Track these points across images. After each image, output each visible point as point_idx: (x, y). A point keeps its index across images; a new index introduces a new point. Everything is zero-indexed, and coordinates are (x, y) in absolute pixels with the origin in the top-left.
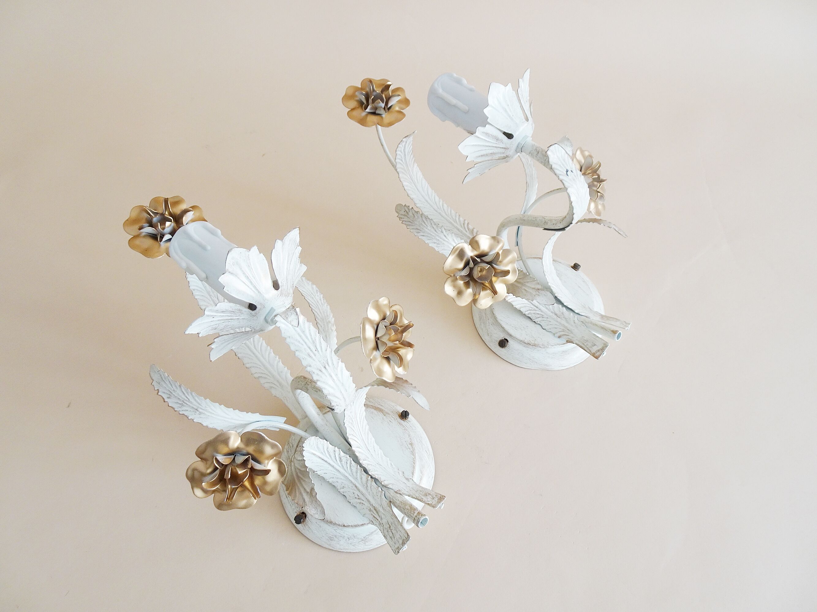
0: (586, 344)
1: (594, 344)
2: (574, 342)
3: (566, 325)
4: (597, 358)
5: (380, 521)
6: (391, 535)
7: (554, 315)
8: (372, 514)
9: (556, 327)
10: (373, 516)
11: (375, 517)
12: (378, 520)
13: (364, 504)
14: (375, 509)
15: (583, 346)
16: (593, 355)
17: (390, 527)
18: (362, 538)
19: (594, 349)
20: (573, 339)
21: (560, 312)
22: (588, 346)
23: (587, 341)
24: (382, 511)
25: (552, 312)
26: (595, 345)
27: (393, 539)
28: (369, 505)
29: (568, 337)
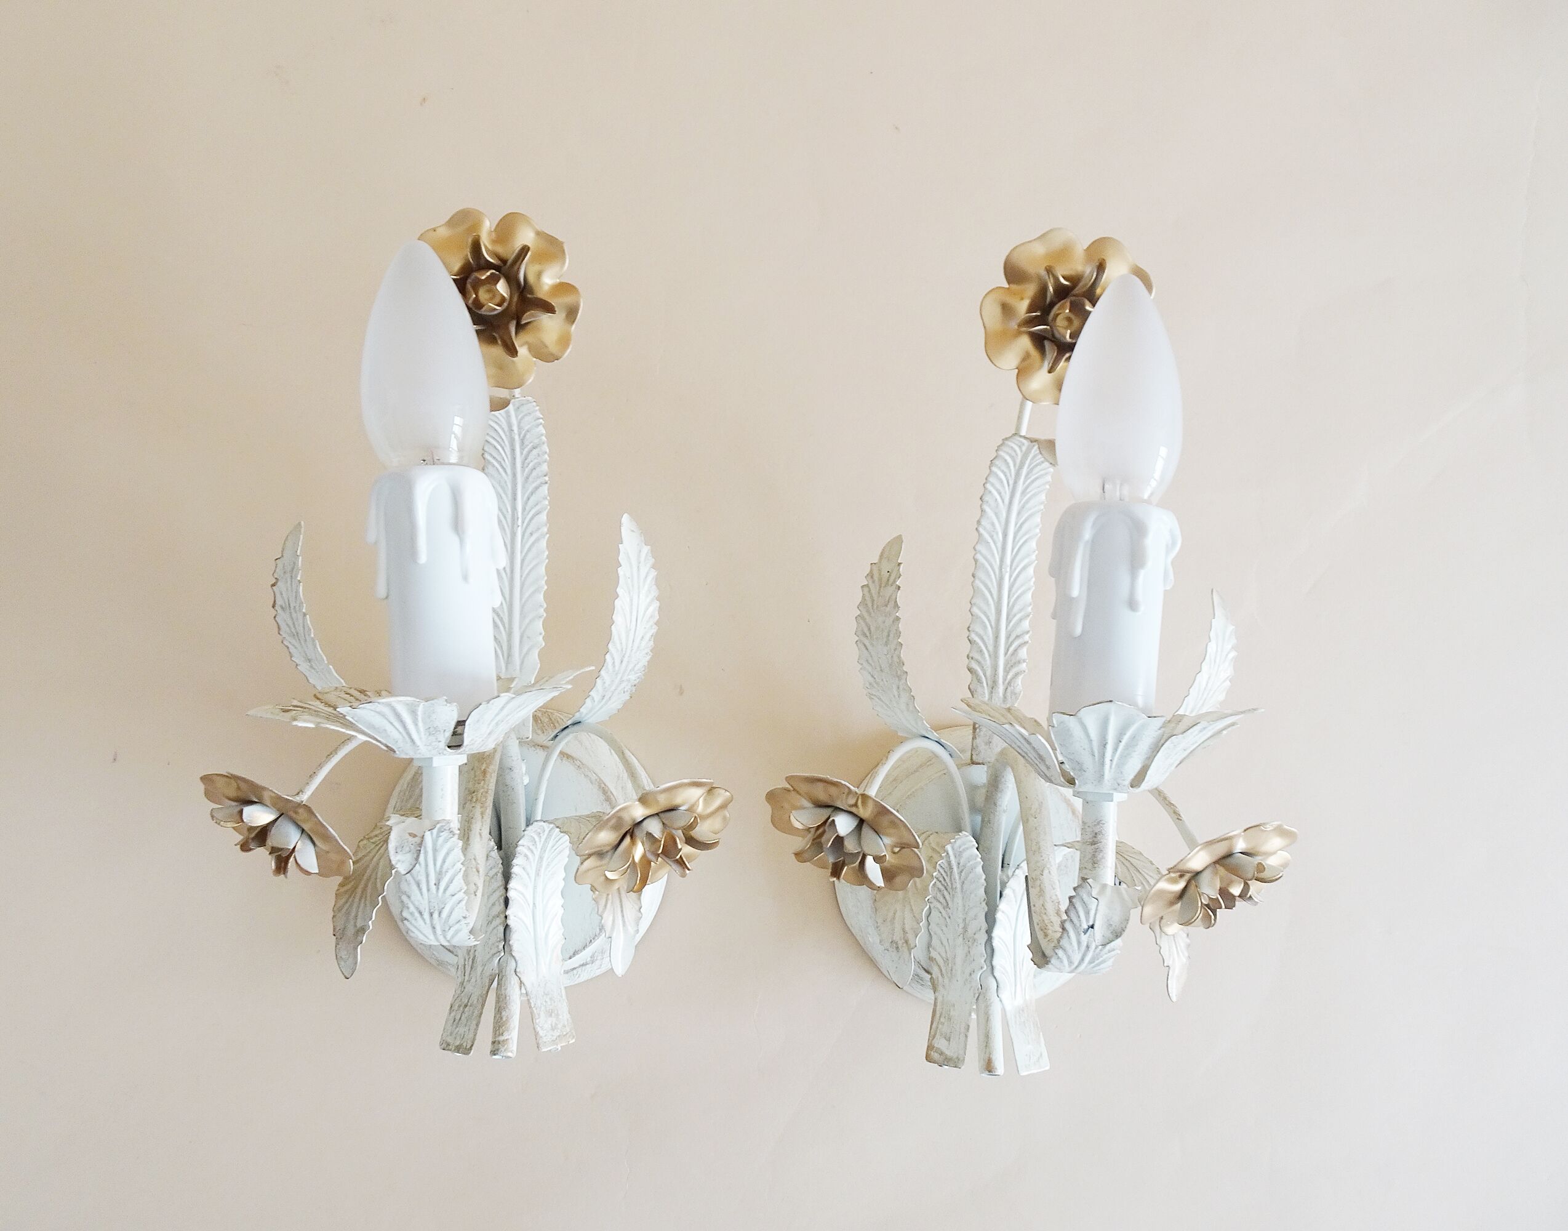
0: (942, 1020)
1: (950, 1038)
2: (937, 994)
3: (959, 960)
4: (928, 1058)
7: (962, 925)
9: (945, 942)
15: (938, 1015)
16: (930, 1047)
19: (940, 1043)
20: (940, 988)
21: (975, 934)
22: (940, 1026)
23: (950, 1019)
25: (964, 920)
26: (949, 1040)
29: (940, 976)
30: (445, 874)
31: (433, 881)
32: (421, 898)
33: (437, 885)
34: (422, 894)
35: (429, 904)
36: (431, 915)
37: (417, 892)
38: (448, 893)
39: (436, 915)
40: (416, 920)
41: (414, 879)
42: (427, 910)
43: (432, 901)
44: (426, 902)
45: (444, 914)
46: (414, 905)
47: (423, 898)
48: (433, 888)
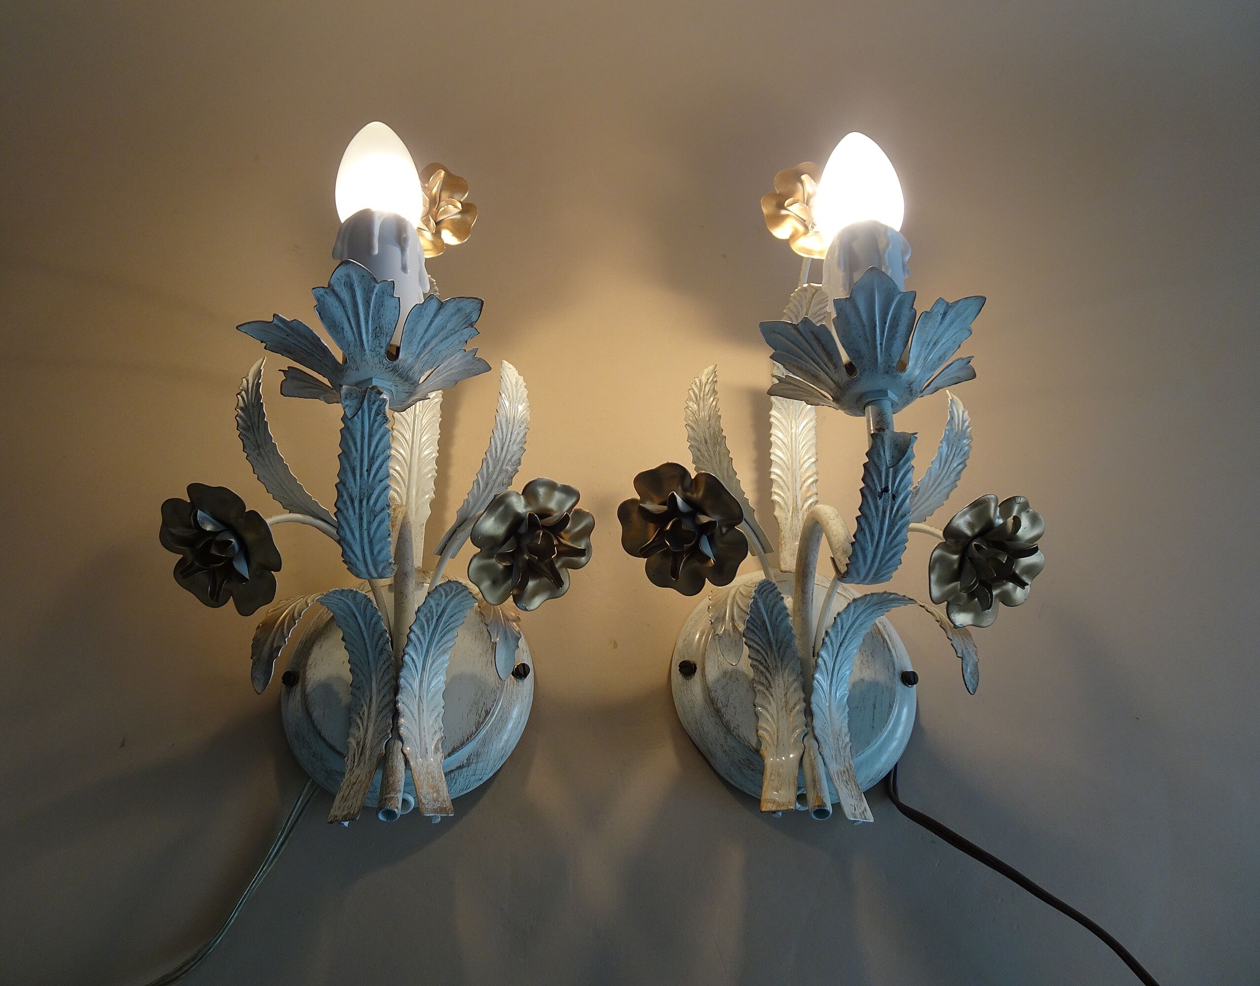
5: (355, 766)
6: (346, 794)
8: (355, 750)
10: (355, 753)
11: (354, 756)
12: (354, 762)
13: (360, 730)
14: (363, 747)
17: (354, 784)
18: (328, 769)
24: (367, 757)
27: (342, 802)
28: (362, 737)
30: (377, 459)
31: (365, 468)
32: (354, 486)
33: (369, 471)
34: (355, 481)
35: (360, 490)
36: (361, 501)
37: (352, 480)
38: (378, 478)
39: (364, 503)
40: (347, 509)
41: (350, 467)
42: (358, 496)
43: (363, 487)
44: (358, 488)
45: (372, 502)
46: (348, 492)
47: (356, 485)
48: (365, 473)
